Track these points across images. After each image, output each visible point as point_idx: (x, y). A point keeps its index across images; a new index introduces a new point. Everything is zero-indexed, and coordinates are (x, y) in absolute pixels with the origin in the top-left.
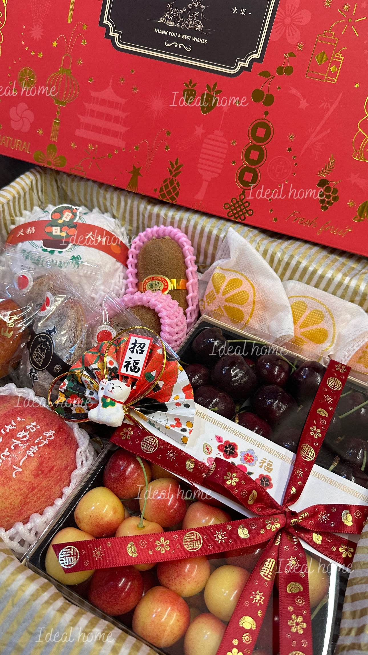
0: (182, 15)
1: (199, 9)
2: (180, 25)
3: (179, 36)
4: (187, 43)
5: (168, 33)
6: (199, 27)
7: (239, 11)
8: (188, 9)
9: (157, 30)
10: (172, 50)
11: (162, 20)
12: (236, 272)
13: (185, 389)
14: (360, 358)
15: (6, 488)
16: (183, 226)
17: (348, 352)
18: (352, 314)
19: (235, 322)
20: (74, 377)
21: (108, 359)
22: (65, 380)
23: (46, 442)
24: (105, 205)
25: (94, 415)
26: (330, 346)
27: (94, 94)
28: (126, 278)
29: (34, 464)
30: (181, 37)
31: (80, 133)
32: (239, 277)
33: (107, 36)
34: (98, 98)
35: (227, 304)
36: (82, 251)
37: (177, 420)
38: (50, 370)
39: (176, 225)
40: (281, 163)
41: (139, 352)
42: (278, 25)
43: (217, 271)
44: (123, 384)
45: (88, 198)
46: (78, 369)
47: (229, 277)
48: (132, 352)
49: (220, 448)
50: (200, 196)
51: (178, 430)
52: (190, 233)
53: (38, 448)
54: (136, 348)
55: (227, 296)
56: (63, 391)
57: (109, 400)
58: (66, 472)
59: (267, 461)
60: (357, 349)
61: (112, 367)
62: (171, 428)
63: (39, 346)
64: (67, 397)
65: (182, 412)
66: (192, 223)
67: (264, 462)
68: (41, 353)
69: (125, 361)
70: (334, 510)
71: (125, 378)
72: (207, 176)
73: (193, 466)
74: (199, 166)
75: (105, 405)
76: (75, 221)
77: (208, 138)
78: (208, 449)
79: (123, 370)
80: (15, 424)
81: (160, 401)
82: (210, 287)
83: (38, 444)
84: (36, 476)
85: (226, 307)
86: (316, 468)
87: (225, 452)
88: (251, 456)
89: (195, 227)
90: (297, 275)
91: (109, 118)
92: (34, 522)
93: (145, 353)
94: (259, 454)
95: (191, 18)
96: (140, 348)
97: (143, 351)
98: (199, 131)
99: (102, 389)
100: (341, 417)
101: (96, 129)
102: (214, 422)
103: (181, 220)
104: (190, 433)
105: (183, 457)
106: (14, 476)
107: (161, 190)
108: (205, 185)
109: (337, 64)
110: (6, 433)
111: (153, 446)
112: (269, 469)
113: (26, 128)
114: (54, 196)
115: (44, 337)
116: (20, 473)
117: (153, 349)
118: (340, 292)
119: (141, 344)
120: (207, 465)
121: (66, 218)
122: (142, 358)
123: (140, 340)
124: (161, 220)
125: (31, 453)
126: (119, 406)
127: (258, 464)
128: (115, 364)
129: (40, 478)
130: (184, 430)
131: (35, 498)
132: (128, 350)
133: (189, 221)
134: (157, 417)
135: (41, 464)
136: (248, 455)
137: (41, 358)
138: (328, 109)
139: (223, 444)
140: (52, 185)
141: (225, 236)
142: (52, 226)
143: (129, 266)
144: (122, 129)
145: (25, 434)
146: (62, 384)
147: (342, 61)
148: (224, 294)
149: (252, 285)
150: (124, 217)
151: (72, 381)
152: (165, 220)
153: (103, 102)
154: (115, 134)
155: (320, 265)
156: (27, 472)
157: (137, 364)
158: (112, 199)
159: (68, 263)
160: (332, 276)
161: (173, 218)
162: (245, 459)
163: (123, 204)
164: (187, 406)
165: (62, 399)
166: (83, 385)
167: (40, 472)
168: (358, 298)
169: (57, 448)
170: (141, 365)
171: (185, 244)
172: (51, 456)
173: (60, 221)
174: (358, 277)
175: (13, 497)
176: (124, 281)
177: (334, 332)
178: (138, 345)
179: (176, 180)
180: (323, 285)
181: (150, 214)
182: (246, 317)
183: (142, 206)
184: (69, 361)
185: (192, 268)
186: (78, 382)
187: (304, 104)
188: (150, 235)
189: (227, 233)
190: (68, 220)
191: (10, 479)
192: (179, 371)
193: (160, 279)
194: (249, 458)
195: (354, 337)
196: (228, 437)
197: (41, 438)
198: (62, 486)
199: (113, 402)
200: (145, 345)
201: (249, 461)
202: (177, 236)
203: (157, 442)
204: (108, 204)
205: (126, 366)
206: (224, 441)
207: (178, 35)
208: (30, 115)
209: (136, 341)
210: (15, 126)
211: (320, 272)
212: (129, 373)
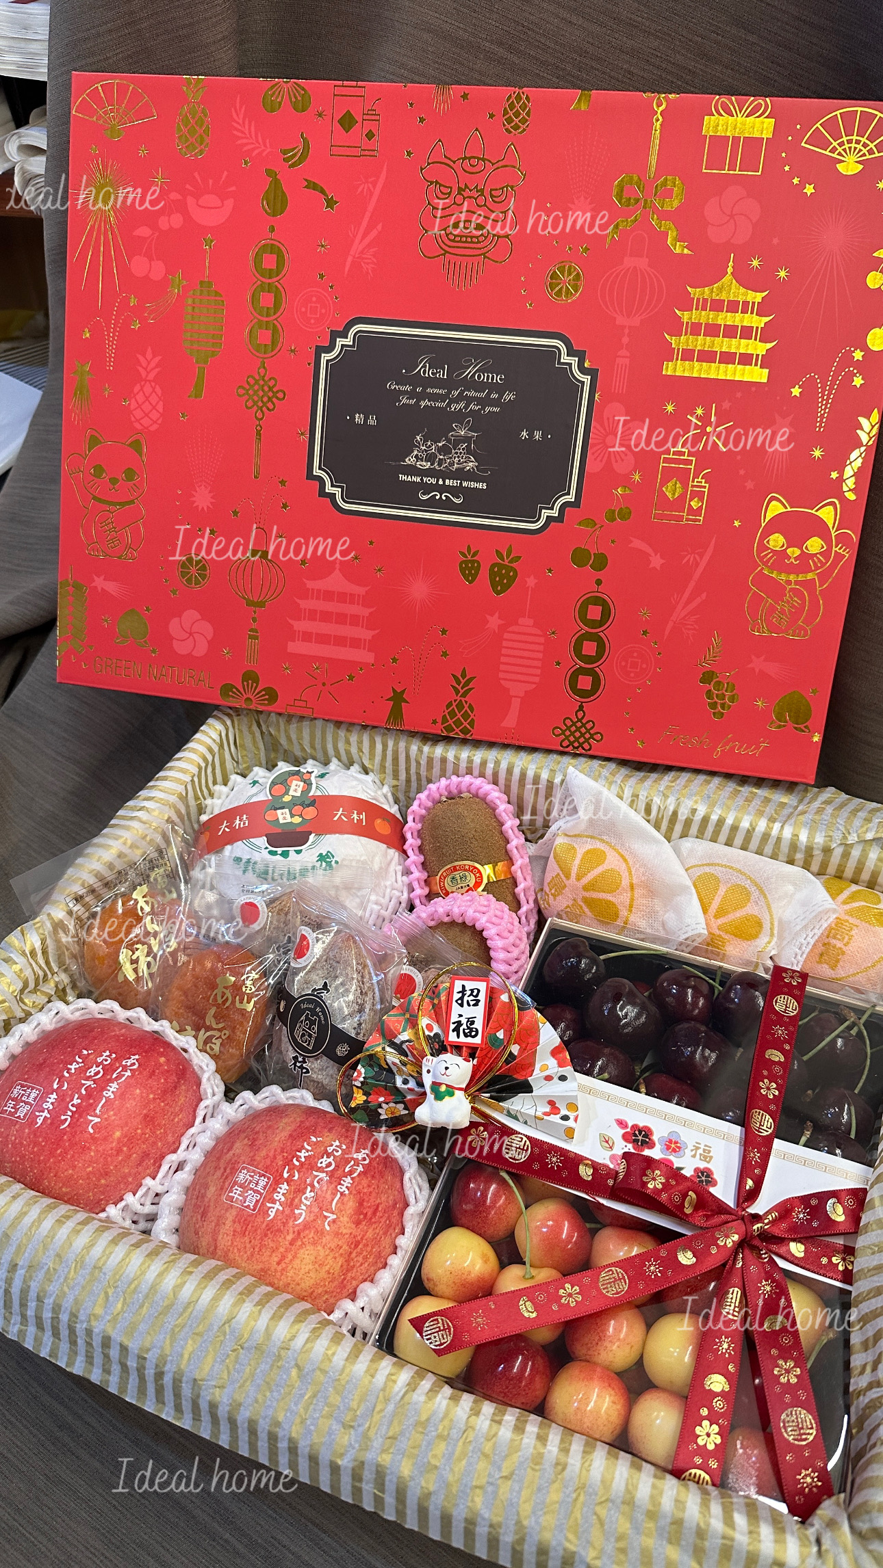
0: (440, 450)
1: (467, 439)
2: (440, 465)
3: (441, 482)
4: (455, 491)
5: (422, 480)
6: (471, 465)
7: (531, 435)
8: (449, 441)
9: (402, 477)
10: (432, 505)
11: (410, 460)
12: (592, 837)
13: (555, 1053)
14: (821, 955)
15: (319, 1248)
16: (489, 771)
17: (800, 949)
18: (794, 884)
19: (603, 923)
20: (372, 1060)
21: (424, 1022)
22: (359, 1067)
23: (360, 1169)
24: (348, 753)
25: (426, 1114)
26: (769, 943)
27: (310, 584)
28: (407, 872)
29: (351, 1204)
30: (444, 482)
31: (296, 647)
32: (599, 845)
33: (322, 493)
34: (319, 591)
35: (587, 894)
36: (332, 843)
37: (552, 1103)
38: (330, 1054)
39: (476, 772)
40: (635, 654)
41: (472, 1003)
42: (595, 449)
43: (560, 841)
44: (459, 1060)
45: (318, 746)
46: (376, 1045)
47: (583, 848)
48: (461, 1005)
49: (626, 1137)
50: (510, 721)
51: (555, 1118)
52: (502, 781)
53: (352, 1179)
54: (466, 998)
55: (585, 881)
56: (359, 1085)
57: (443, 1088)
58: (395, 1213)
59: (702, 1146)
60: (812, 941)
61: (432, 1034)
62: (545, 1117)
63: (303, 1018)
64: (366, 1093)
65: (556, 1089)
66: (504, 766)
67: (697, 1148)
68: (309, 1029)
69: (452, 1021)
70: (814, 1202)
71: (457, 1049)
72: (517, 690)
73: (590, 1171)
74: (501, 675)
75: (439, 1097)
76: (311, 794)
77: (509, 632)
78: (607, 1142)
79: (452, 1037)
80: (309, 1148)
81: (519, 1077)
82: (553, 868)
83: (351, 1173)
84: (358, 1223)
85: (585, 900)
86: (778, 1144)
87: (635, 1142)
88: (676, 1143)
89: (510, 771)
90: (694, 829)
91: (341, 619)
92: (368, 1296)
93: (482, 1004)
94: (688, 1137)
95: (456, 453)
96: (472, 998)
97: (478, 1001)
98: (494, 622)
99: (429, 1071)
100: (805, 1058)
101: (323, 639)
102: (609, 1098)
103: (484, 763)
104: (576, 1120)
105: (572, 1161)
106: (328, 1228)
107: (444, 720)
108: (516, 704)
109: (700, 495)
110: (302, 1164)
111: (523, 1149)
112: (706, 1157)
113: (201, 649)
114: (258, 748)
115: (310, 1001)
116: (334, 1221)
117: (492, 994)
118: (768, 849)
119: (472, 991)
120: (612, 1166)
121: (295, 790)
122: (478, 1013)
123: (470, 985)
124: (450, 767)
125: (344, 1188)
126: (459, 1095)
127: (688, 1153)
128: (436, 1029)
129: (363, 1226)
130: (565, 1118)
131: (360, 1259)
132: (454, 1003)
133: (497, 763)
134: (518, 1103)
135: (361, 1203)
136: (670, 1141)
137: (310, 1036)
138: (697, 565)
139: (629, 1130)
140: (253, 734)
141: (563, 781)
142: (276, 809)
143: (410, 852)
144: (367, 634)
145: (329, 1160)
146: (356, 1074)
147: (706, 490)
148: (578, 879)
149: (622, 856)
150: (383, 768)
151: (371, 1066)
152: (456, 766)
153: (328, 596)
154: (355, 643)
155: (729, 809)
156: (345, 1219)
157: (473, 1023)
158: (360, 742)
159: (313, 868)
160: (751, 825)
161: (470, 761)
162: (668, 1148)
163: (379, 747)
164: (563, 1078)
165: (359, 1098)
166: (390, 1070)
167: (362, 1217)
168: (799, 856)
169: (377, 1175)
170: (479, 1025)
171: (498, 802)
172: (371, 1189)
173: (287, 799)
174: (792, 821)
175: (330, 1260)
176: (405, 878)
177: (772, 919)
178: (468, 993)
179: (466, 702)
180: (738, 840)
181: (430, 761)
182: (624, 913)
183: (414, 748)
184: (358, 1034)
185: (516, 840)
186: (380, 1067)
187: (656, 561)
188: (437, 796)
189: (565, 776)
190: (298, 794)
191: (321, 1232)
192: (541, 1025)
193: (467, 867)
194: (673, 1145)
195: (804, 923)
196: (636, 1119)
197: (352, 1163)
198: (393, 1235)
199: (451, 1090)
200: (479, 991)
201: (674, 1151)
202: (481, 792)
203: (528, 1143)
204: (354, 750)
205: (457, 1030)
206: (630, 1125)
207: (438, 481)
208: (207, 629)
209: (463, 986)
210: (182, 648)
211: (729, 821)
212: (463, 1039)
